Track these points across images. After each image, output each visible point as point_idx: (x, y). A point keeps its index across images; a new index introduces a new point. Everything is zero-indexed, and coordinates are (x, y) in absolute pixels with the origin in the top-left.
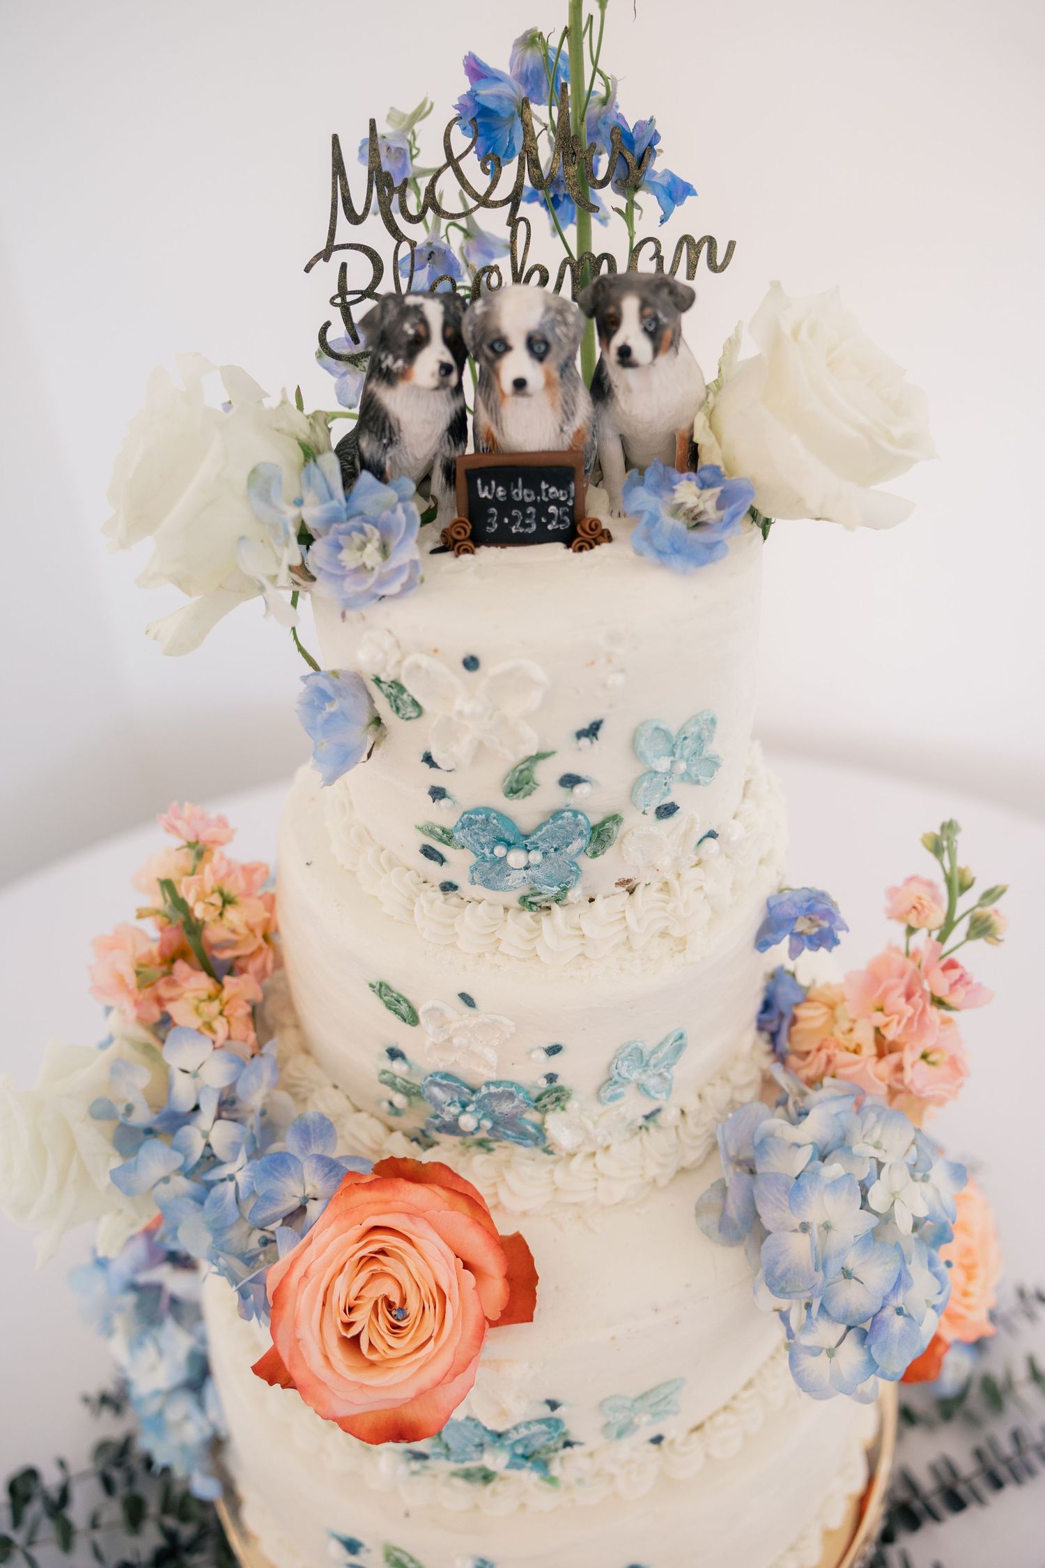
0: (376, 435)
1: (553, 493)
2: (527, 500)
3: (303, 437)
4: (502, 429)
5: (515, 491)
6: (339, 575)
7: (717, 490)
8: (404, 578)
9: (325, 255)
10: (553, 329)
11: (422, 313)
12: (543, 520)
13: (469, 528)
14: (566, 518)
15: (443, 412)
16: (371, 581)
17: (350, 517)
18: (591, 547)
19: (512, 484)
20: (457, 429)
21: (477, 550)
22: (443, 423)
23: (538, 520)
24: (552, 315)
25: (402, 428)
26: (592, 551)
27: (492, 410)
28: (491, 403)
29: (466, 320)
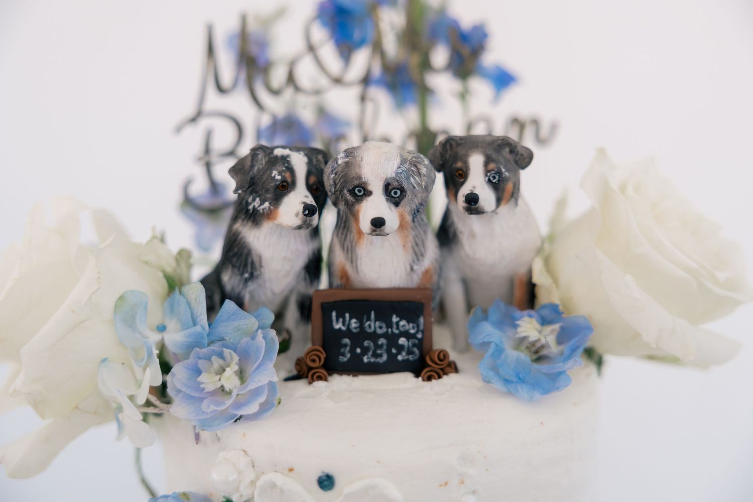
0: (239, 270)
1: (404, 326)
2: (379, 331)
3: (169, 270)
4: (357, 267)
5: (368, 323)
6: (197, 397)
7: (556, 327)
8: (262, 399)
9: (194, 120)
10: (408, 178)
11: (289, 162)
12: (394, 351)
13: (323, 356)
14: (416, 350)
15: (301, 251)
16: (229, 402)
17: (211, 343)
18: (440, 377)
19: (365, 317)
20: (313, 267)
21: (330, 378)
22: (301, 261)
23: (388, 351)
24: (407, 165)
25: (264, 264)
26: (440, 380)
27: (348, 250)
28: (347, 243)
29: (328, 170)
